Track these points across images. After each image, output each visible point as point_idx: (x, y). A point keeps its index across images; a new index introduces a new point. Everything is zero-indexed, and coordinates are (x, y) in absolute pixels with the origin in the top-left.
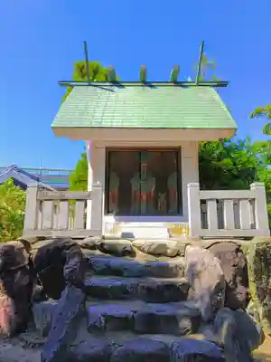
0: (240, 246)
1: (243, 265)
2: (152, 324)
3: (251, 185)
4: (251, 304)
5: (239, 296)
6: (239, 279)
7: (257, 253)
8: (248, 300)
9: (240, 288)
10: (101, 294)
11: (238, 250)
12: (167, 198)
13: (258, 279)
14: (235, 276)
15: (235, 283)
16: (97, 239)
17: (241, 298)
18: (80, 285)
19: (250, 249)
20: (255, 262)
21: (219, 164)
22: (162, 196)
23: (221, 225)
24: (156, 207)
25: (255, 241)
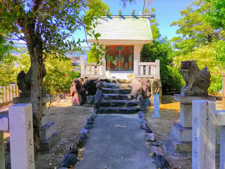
0: (149, 80)
1: (149, 86)
2: (121, 98)
3: (156, 60)
4: (151, 97)
5: (147, 95)
6: (148, 90)
7: (154, 82)
8: (150, 96)
9: (148, 92)
10: (107, 92)
11: (148, 81)
12: (128, 65)
13: (154, 90)
14: (147, 89)
15: (146, 91)
16: (104, 78)
17: (148, 95)
18: (101, 89)
19: (152, 81)
20: (153, 85)
21: (152, 50)
22: (126, 64)
23: (144, 74)
24: (124, 68)
25: (154, 79)
